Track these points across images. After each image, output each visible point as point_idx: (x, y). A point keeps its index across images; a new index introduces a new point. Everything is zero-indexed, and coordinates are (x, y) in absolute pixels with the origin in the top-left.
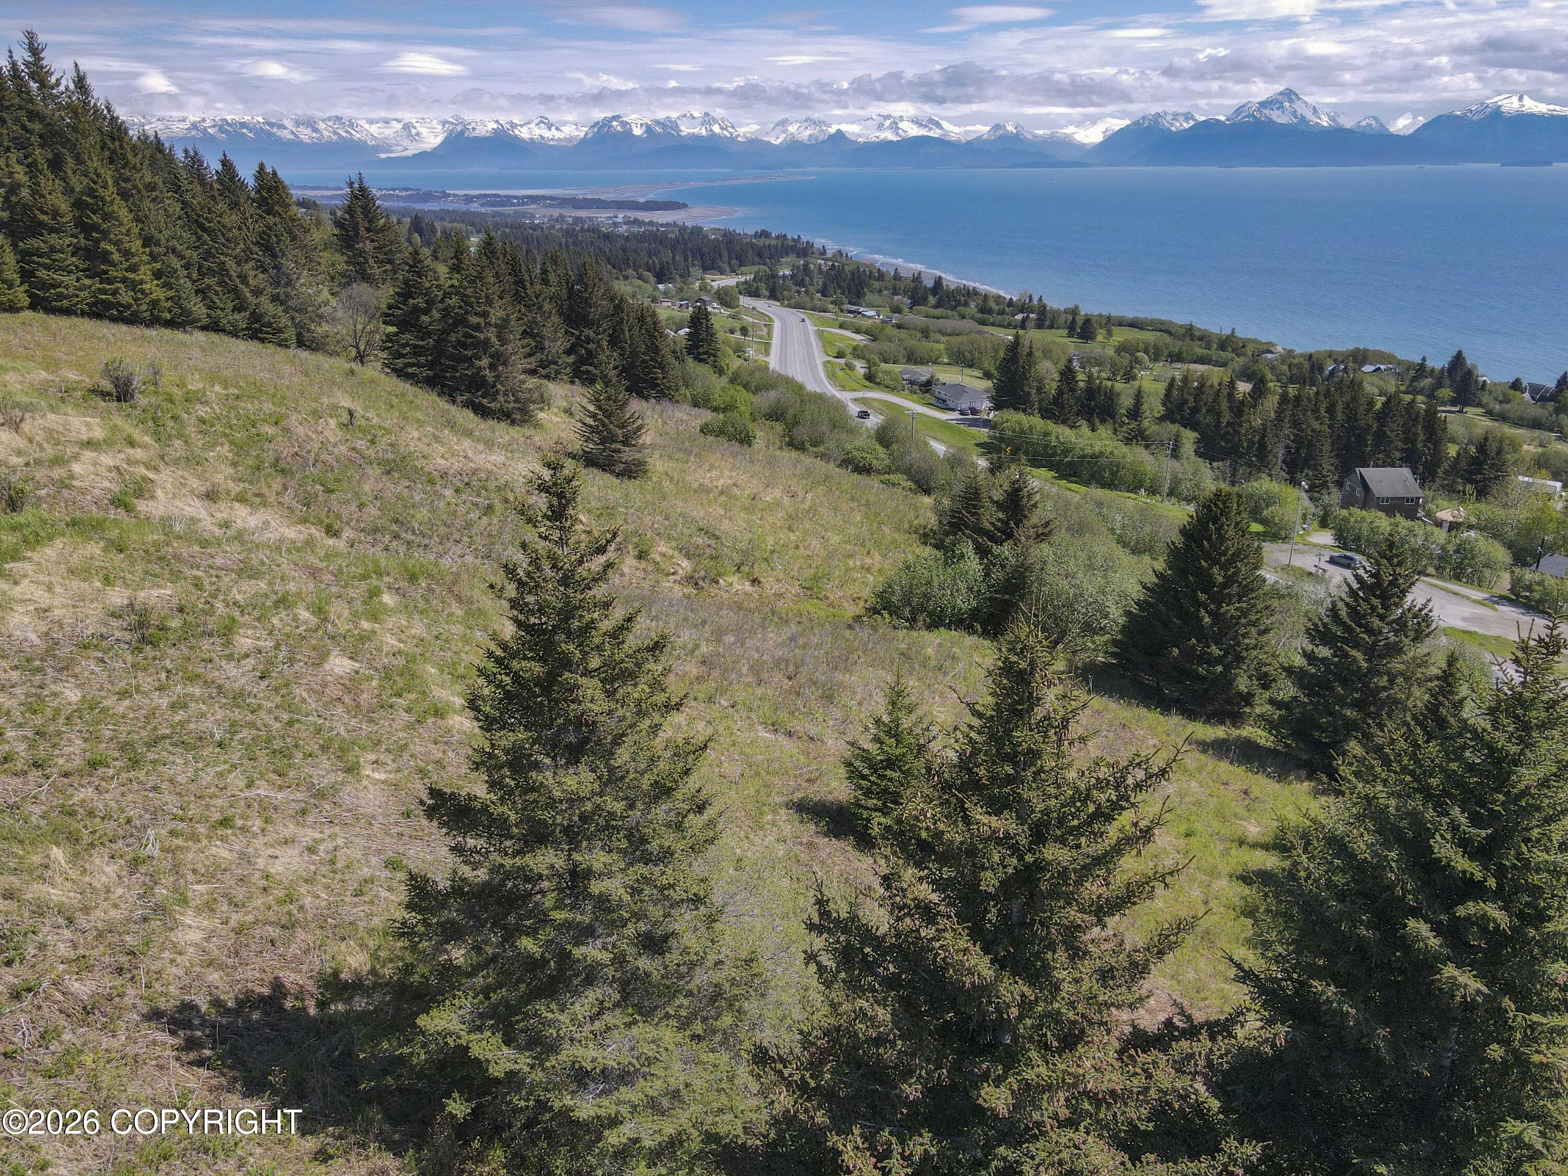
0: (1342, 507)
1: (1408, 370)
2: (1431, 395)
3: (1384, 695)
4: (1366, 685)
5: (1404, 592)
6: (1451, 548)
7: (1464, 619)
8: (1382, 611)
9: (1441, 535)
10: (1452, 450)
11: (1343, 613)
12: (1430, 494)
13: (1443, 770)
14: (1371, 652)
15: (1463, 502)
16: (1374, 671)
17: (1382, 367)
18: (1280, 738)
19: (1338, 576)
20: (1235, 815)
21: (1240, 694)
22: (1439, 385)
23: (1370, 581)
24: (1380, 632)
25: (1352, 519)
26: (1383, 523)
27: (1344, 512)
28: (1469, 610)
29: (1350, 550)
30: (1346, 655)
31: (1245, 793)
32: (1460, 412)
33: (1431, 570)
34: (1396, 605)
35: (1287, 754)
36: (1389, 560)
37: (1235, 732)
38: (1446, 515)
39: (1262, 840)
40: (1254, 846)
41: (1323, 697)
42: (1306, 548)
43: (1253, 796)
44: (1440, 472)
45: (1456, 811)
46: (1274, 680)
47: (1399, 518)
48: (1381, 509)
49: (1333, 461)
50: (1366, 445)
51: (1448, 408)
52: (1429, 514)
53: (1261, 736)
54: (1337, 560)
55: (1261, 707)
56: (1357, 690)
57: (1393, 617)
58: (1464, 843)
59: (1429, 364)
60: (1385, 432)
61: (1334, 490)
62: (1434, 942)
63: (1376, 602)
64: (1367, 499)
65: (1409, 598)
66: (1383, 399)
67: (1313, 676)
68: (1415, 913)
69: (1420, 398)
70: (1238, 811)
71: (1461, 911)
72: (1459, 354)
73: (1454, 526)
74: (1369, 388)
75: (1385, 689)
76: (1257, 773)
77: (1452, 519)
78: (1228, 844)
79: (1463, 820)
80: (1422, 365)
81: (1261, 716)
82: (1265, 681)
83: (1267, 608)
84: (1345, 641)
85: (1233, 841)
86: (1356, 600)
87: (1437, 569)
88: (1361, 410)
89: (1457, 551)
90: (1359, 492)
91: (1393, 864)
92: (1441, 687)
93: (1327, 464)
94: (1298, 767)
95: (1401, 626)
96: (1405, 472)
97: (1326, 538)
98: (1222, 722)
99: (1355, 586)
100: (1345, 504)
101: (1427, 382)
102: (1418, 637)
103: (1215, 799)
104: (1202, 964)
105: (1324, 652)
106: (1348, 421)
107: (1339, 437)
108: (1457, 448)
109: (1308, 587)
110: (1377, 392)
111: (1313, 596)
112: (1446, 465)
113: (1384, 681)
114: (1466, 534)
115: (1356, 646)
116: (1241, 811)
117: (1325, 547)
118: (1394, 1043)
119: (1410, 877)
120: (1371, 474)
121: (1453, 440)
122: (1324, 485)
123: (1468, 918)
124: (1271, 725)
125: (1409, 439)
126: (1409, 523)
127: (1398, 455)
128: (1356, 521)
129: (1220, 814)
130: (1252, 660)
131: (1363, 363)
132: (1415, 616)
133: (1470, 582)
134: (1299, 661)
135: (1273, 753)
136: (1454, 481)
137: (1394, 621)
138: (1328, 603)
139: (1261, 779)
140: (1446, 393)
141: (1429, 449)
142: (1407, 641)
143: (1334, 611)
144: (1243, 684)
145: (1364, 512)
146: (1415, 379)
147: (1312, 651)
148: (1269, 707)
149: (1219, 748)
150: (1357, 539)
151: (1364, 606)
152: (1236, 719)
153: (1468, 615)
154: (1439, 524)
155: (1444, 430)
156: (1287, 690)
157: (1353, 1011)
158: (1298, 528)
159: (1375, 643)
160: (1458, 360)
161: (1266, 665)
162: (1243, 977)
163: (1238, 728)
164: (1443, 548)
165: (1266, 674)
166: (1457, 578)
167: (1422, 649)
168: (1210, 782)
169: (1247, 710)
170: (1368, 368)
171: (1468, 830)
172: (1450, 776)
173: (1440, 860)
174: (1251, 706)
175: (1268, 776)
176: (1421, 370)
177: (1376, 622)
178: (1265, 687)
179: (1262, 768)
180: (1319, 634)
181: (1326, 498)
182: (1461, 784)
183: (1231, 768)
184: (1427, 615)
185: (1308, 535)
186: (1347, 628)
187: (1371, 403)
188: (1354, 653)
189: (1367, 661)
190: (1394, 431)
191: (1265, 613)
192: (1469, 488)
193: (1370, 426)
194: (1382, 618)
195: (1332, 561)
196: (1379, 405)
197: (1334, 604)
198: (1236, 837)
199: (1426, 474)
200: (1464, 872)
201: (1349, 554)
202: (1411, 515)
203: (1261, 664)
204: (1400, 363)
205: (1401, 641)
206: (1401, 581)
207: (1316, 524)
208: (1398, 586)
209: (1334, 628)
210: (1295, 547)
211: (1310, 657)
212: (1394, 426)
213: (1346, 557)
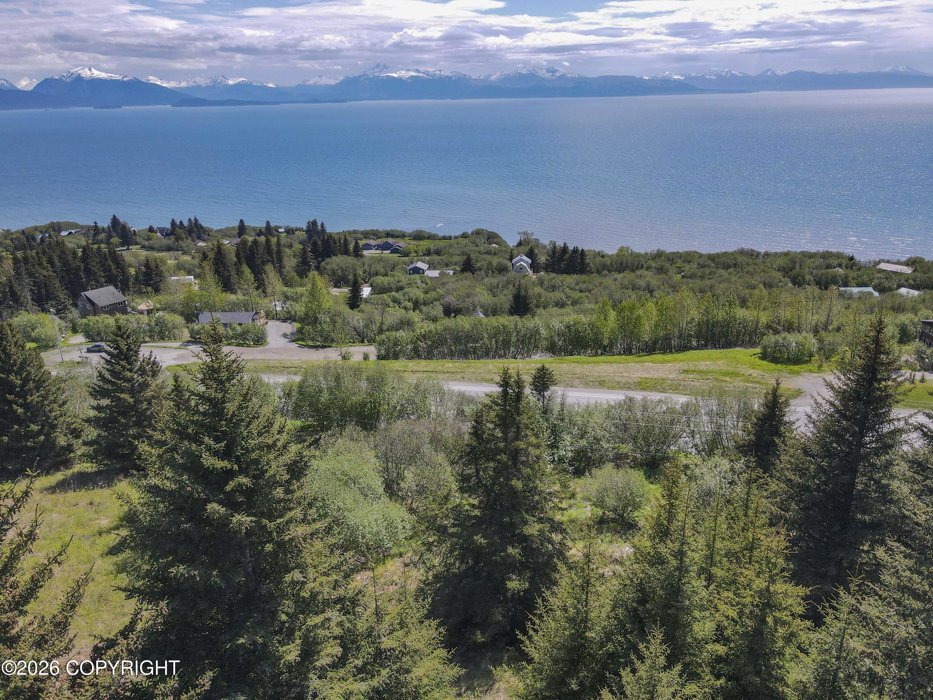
0: (82, 318)
1: (89, 230)
2: (108, 243)
3: (149, 413)
4: (137, 411)
5: (137, 352)
6: (153, 323)
7: (174, 359)
8: (129, 367)
9: (145, 318)
10: (132, 271)
11: (107, 375)
12: (129, 298)
13: (193, 422)
14: (132, 392)
15: (149, 298)
16: (138, 401)
17: (73, 231)
18: (99, 463)
19: (95, 358)
20: (90, 520)
21: (63, 448)
22: (110, 236)
23: (115, 352)
24: (133, 379)
25: (91, 323)
26: (110, 320)
27: (85, 321)
28: (175, 354)
29: (98, 341)
30: (119, 399)
31: (91, 504)
32: (128, 249)
33: (147, 339)
34: (135, 361)
35: (107, 470)
36: (121, 336)
37: (69, 472)
38: (143, 307)
39: (112, 525)
40: (109, 531)
41: (116, 428)
42: (69, 348)
43: (96, 503)
44: (130, 284)
45: (206, 439)
46: (82, 430)
47: (118, 315)
48: (105, 313)
49: (66, 292)
50: (82, 279)
51: (120, 249)
52: (134, 309)
53: (88, 467)
54: (91, 349)
55: (81, 450)
56: (133, 416)
57: (137, 368)
58: (216, 454)
59: (100, 225)
60: (90, 269)
61: (73, 309)
62: (222, 510)
63: (123, 363)
64: (96, 310)
65: (141, 354)
66: (81, 250)
67: (105, 418)
68: (208, 501)
69: (103, 246)
70: (91, 516)
71: (228, 488)
72: (114, 216)
73: (149, 312)
74: (70, 244)
75: (147, 409)
76: (93, 489)
77: (147, 308)
78: (92, 539)
79: (212, 442)
80: (96, 227)
81: (83, 455)
82: (76, 433)
83: (59, 389)
84: (115, 391)
85: (94, 535)
86: (112, 366)
87: (150, 337)
88: (70, 258)
89: (156, 325)
90: (89, 307)
91: (187, 482)
92: (176, 395)
93: (62, 295)
94: (117, 474)
95: (142, 371)
96: (111, 288)
97: (80, 339)
98: (58, 470)
99: (108, 358)
100: (84, 316)
101: (102, 236)
102: (155, 374)
103: (73, 517)
104: (105, 616)
105: (105, 402)
106: (64, 266)
107: (63, 277)
108: (134, 269)
109: (80, 370)
110: (76, 247)
111: (86, 374)
112: (132, 280)
113: (145, 406)
114: (157, 315)
115: (123, 392)
116: (92, 515)
117: (81, 344)
118: (222, 575)
119: (198, 484)
120: (91, 294)
121: (130, 266)
122: (65, 308)
123: (232, 490)
124: (90, 457)
125: (107, 269)
126: (125, 317)
127: (103, 280)
128: (94, 324)
129: (80, 524)
130: (62, 424)
131: (60, 231)
132: (148, 364)
133: (170, 339)
134: (92, 413)
135: (98, 473)
136: (140, 288)
137: (138, 370)
138: (96, 374)
139: (98, 491)
140: (115, 240)
141: (120, 272)
142: (149, 379)
143: (101, 376)
144: (62, 441)
145: (97, 318)
146: (95, 235)
147: (98, 404)
148: (86, 448)
149: (63, 486)
150: (99, 334)
151: (118, 368)
152: (67, 463)
153: (176, 356)
154: (141, 312)
155: (123, 260)
156: (92, 433)
157: (196, 573)
158: (59, 338)
159: (133, 386)
160: (115, 220)
161: (73, 423)
162: (131, 594)
163: (70, 468)
164: (149, 325)
165: (75, 429)
166: (163, 339)
167: (159, 381)
168: (65, 509)
169: (72, 455)
170: (64, 233)
171: (215, 446)
172: (196, 423)
173: (209, 467)
174: (73, 451)
175: (101, 487)
176: (96, 230)
177: (129, 374)
178: (78, 437)
179: (95, 484)
180: (97, 393)
181: (70, 316)
182: (203, 425)
183: (76, 494)
184: (154, 361)
185: (68, 340)
186: (113, 384)
187: (75, 253)
188: (122, 396)
189: (132, 397)
190: (95, 266)
191: (59, 392)
192: (149, 289)
193: (79, 267)
194: (131, 370)
195: (89, 351)
196: (80, 254)
197: (100, 373)
198: (96, 532)
199: (124, 287)
200: (222, 468)
201: (97, 344)
202: (124, 311)
203: (69, 424)
204: (82, 227)
205: (146, 380)
206: (133, 346)
207: (70, 333)
208: (132, 350)
209: (106, 386)
210: (62, 350)
211: (98, 408)
212: (94, 264)
213: (96, 346)
